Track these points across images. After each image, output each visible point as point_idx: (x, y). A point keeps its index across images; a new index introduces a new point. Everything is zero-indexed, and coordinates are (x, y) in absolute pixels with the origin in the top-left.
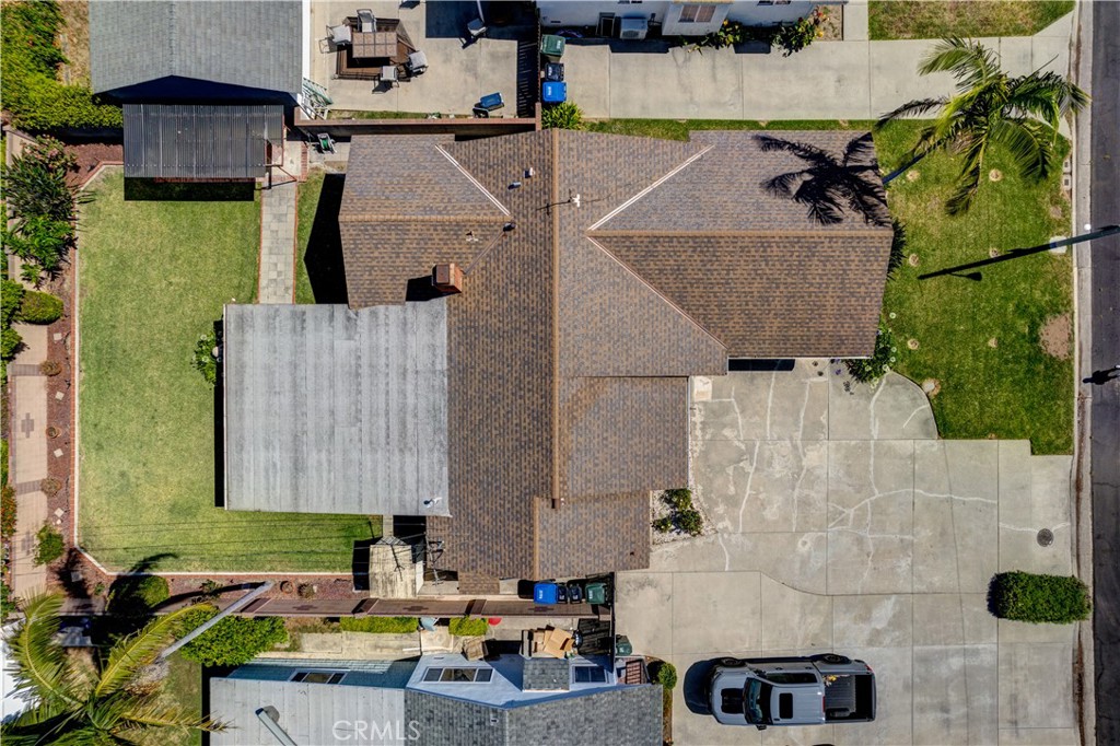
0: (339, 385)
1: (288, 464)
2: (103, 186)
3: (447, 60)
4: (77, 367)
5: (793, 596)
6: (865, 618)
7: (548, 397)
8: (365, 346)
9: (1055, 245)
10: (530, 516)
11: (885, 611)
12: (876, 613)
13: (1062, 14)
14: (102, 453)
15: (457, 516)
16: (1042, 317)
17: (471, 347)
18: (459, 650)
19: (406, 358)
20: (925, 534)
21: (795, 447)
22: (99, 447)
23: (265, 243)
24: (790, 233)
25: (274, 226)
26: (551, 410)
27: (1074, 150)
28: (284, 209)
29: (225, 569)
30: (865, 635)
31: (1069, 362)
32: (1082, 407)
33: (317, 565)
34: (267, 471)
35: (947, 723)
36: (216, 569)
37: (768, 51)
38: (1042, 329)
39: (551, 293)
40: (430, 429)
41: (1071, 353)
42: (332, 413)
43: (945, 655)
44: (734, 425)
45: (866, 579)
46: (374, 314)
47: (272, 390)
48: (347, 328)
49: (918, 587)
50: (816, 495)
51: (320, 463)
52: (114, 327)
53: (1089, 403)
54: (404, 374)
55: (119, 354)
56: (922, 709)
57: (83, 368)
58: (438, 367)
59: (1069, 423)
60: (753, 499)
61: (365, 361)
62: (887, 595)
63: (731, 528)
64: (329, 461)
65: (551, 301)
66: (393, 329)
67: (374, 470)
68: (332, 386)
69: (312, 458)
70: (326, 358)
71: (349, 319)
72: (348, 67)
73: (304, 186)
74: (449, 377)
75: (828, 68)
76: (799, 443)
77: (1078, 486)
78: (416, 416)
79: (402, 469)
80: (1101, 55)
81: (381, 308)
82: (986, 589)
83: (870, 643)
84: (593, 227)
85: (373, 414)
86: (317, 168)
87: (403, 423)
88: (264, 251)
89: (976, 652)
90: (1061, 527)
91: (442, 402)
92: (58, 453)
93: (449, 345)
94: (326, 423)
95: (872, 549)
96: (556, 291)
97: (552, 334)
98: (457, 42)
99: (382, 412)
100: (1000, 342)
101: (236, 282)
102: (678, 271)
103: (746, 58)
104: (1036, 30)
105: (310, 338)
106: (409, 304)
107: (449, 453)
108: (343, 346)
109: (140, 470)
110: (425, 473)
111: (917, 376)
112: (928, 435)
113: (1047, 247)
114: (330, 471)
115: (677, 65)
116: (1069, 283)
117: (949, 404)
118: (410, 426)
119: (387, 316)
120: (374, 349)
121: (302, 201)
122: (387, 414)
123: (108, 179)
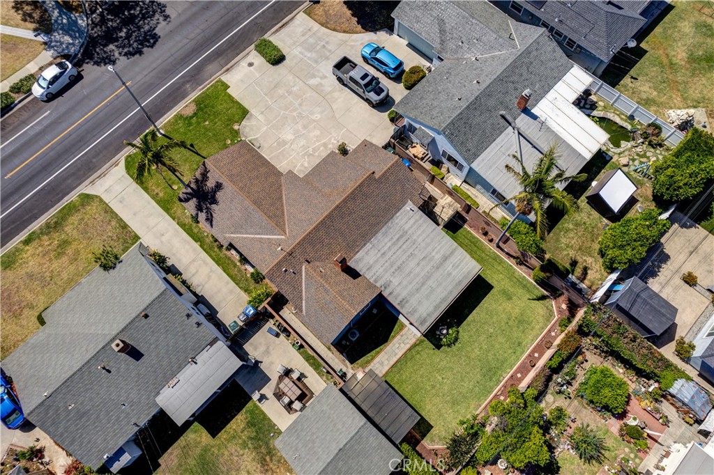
0: (408, 271)
1: (448, 262)
2: (437, 440)
3: (272, 363)
4: (504, 381)
5: (334, 106)
6: (321, 84)
7: (345, 201)
8: (388, 274)
9: (161, 134)
10: (383, 175)
11: (313, 82)
12: (317, 83)
13: (86, 194)
14: (520, 340)
15: (407, 198)
16: (187, 118)
17: (355, 241)
18: (450, 174)
19: (379, 258)
20: (281, 92)
21: (291, 144)
22: (519, 344)
23: (395, 359)
24: (232, 185)
25: (386, 362)
26: (348, 197)
27: (127, 154)
28: (377, 365)
29: (508, 263)
30: (326, 80)
31: (193, 101)
32: (203, 88)
33: (474, 237)
34: (457, 267)
35: (327, 43)
36: (511, 266)
37: (173, 265)
38: (190, 115)
39: (314, 229)
40: (391, 230)
41: (190, 103)
42: (418, 264)
43: (309, 58)
44: (302, 165)
45: (310, 93)
46: (376, 281)
47: (432, 290)
48: (389, 286)
49: (297, 80)
50: (299, 127)
51: (437, 253)
52: (478, 382)
53: (200, 87)
54: (384, 254)
55: (484, 370)
56: (330, 51)
57: (502, 378)
58: (371, 246)
59: (212, 86)
60: (318, 141)
61: (393, 270)
62: (308, 85)
63: (333, 139)
64: (433, 250)
65: (316, 226)
66: (374, 271)
67: (420, 235)
68: (411, 272)
69: (438, 257)
70: (405, 283)
71: (385, 288)
72: (307, 395)
73: (363, 367)
74: (370, 239)
75: (162, 242)
76: (289, 144)
77: (228, 70)
78: (392, 238)
79: (411, 227)
80: (90, 174)
81: (371, 281)
82: (280, 65)
83: (326, 77)
84: (283, 237)
85: (405, 252)
86: (352, 368)
87: (398, 240)
88: (398, 357)
89: (300, 53)
90: (244, 64)
91: (379, 235)
92: (536, 355)
93: (361, 249)
94: (423, 263)
95: (300, 99)
96: (312, 227)
97: (326, 217)
98: (262, 366)
99: (401, 249)
100: (205, 121)
101: (418, 356)
102: (272, 205)
103: (181, 270)
104: (97, 196)
105: (404, 294)
106: (361, 274)
107: (392, 218)
108: (395, 281)
109: (511, 323)
110: (405, 219)
111: (237, 133)
112: (251, 115)
113: (163, 135)
114: (436, 248)
115: (203, 286)
116: (169, 121)
117: (237, 117)
118: (397, 237)
119: (372, 276)
120: (386, 271)
121: (368, 362)
122: (400, 247)
123: (432, 441)
